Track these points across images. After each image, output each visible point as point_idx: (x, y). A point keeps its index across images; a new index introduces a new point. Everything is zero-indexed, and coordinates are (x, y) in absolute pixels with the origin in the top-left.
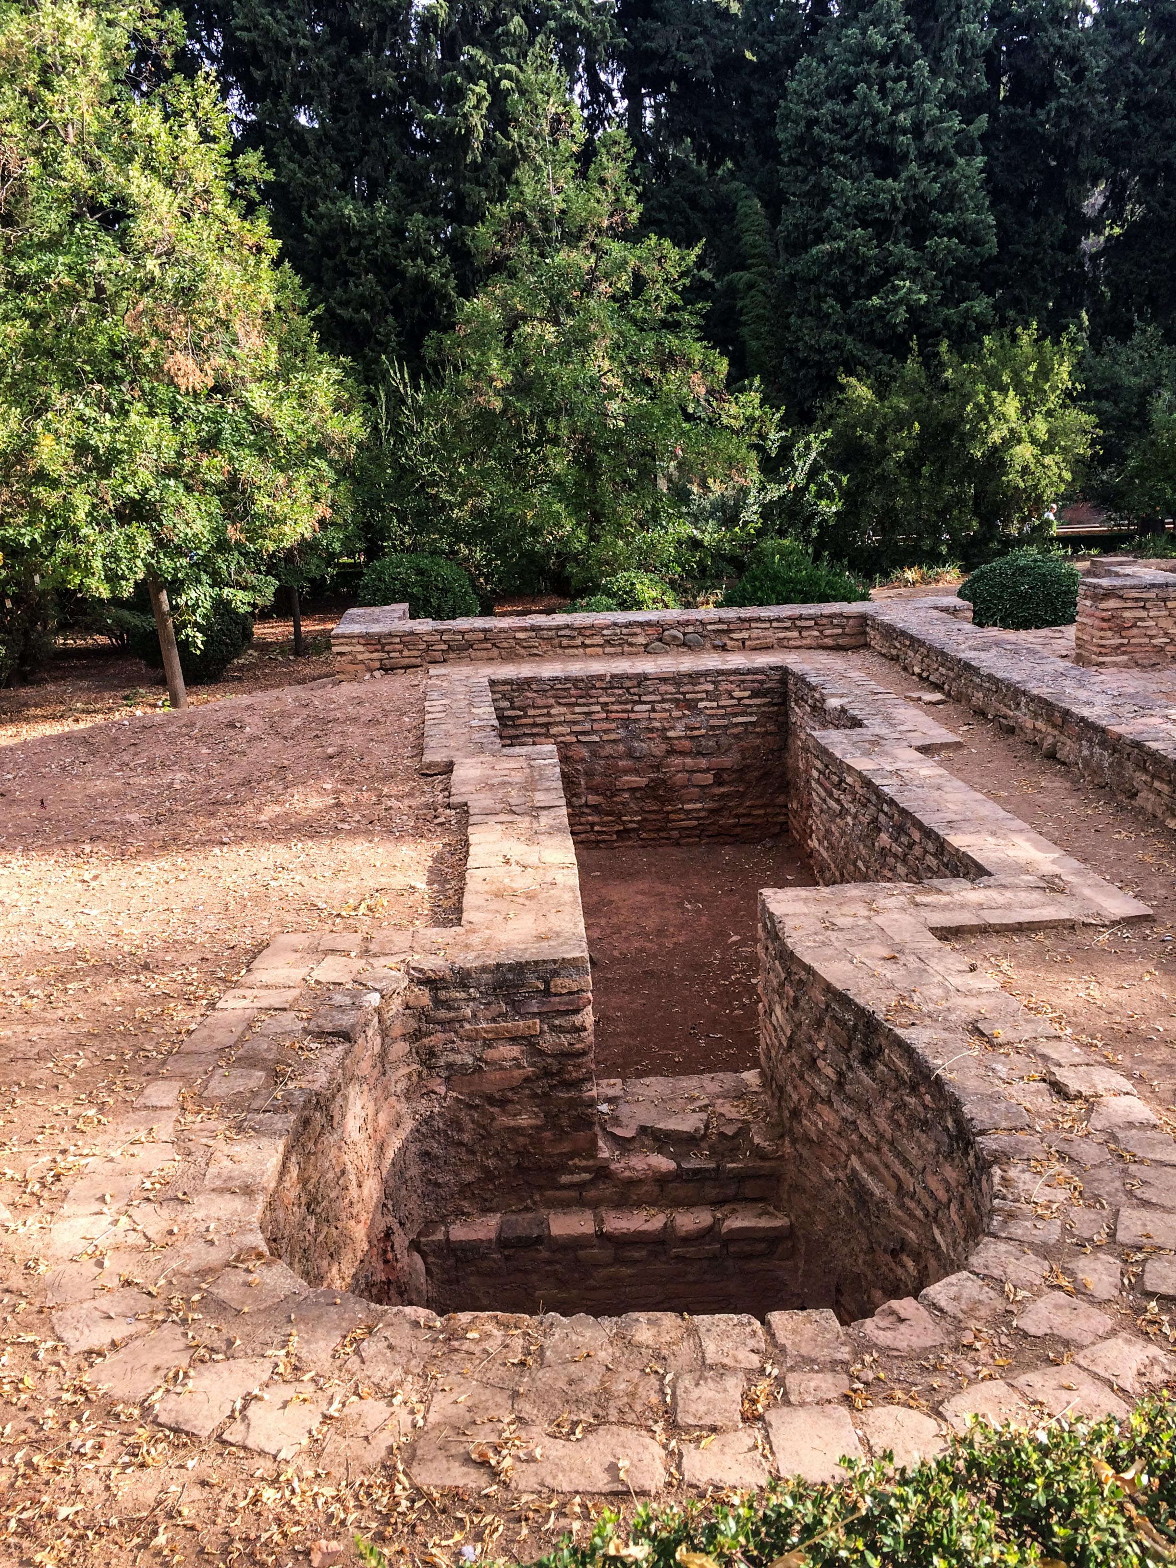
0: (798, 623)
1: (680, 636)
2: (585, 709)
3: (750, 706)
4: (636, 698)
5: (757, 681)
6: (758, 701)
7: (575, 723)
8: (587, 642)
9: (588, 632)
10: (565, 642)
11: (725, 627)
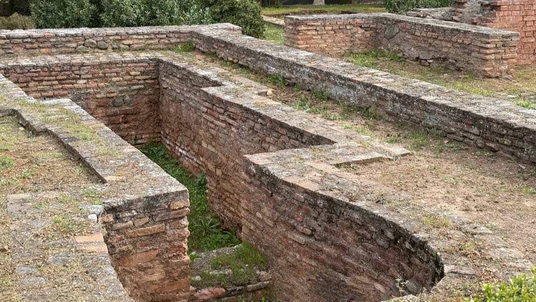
0: (158, 36)
1: (95, 43)
2: (50, 83)
3: (140, 80)
4: (78, 76)
5: (143, 67)
6: (144, 77)
7: (44, 91)
8: (41, 45)
9: (42, 40)
10: (28, 46)
11: (119, 37)
